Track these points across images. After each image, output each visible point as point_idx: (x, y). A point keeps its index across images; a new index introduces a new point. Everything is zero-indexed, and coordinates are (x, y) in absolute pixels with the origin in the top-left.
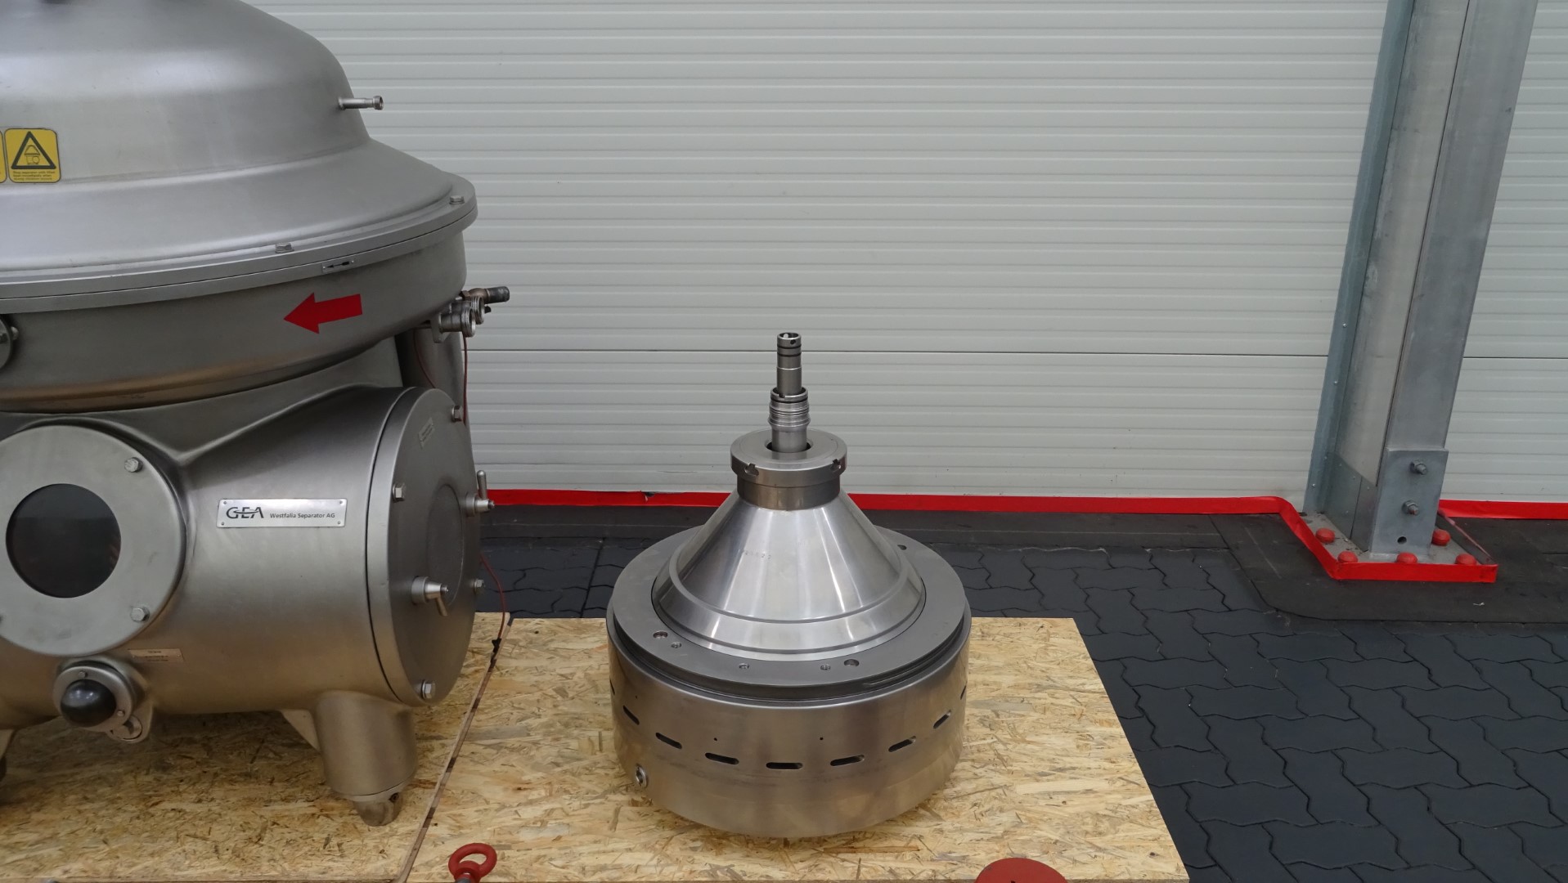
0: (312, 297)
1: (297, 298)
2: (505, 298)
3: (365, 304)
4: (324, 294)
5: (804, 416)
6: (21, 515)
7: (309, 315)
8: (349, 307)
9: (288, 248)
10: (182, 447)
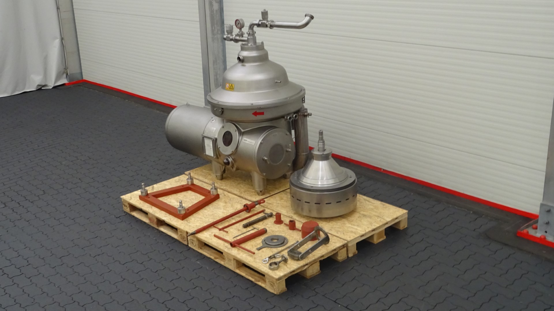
0: (256, 111)
1: (254, 111)
2: (311, 115)
3: (265, 113)
4: (258, 111)
5: (324, 145)
6: (225, 134)
7: (256, 114)
8: (262, 114)
9: (252, 104)
10: (243, 129)
